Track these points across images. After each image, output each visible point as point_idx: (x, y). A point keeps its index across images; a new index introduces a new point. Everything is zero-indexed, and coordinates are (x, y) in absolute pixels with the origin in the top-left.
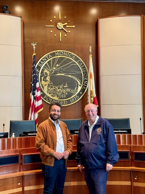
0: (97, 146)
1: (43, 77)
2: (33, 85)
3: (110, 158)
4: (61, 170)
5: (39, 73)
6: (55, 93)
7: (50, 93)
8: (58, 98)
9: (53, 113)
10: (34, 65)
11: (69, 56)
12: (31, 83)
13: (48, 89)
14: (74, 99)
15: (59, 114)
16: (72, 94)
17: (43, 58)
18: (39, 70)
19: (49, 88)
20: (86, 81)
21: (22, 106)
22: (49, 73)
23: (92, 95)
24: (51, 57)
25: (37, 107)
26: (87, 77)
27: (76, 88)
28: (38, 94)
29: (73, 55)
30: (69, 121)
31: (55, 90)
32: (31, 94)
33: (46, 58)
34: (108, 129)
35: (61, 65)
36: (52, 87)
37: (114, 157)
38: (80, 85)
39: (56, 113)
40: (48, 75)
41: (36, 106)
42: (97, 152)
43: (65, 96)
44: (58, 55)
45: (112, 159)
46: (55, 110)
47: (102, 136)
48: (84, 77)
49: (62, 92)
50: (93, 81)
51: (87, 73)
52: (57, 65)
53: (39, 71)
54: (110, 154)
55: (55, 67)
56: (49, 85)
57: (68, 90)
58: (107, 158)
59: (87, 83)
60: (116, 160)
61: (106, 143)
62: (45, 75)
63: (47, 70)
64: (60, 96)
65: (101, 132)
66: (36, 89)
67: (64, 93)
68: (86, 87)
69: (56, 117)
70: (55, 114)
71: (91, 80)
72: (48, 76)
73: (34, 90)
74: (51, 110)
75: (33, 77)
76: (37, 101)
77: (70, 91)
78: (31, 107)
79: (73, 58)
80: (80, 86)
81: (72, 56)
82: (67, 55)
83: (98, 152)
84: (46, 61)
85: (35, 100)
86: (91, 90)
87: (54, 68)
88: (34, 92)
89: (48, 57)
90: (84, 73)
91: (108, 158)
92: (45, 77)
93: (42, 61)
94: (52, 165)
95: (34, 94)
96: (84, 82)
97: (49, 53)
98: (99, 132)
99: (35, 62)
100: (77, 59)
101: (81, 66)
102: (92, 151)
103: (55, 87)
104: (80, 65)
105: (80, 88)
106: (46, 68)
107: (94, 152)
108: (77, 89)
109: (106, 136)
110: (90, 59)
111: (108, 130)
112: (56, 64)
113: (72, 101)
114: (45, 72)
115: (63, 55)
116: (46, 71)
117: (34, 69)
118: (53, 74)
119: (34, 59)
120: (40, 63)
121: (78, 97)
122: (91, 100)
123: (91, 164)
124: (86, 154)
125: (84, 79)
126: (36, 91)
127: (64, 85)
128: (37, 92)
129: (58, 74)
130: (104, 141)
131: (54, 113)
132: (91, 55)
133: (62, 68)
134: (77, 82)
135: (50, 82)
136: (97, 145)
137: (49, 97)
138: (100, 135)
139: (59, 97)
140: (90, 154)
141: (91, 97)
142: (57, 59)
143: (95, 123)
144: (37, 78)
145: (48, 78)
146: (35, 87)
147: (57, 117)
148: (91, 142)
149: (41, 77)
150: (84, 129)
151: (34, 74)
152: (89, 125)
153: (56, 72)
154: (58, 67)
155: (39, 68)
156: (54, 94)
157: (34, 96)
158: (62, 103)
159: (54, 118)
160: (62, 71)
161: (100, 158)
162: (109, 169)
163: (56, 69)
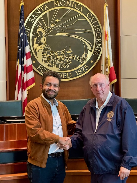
0: (106, 140)
1: (36, 39)
2: (20, 49)
3: (126, 158)
4: (56, 175)
5: (30, 32)
6: (54, 62)
7: (46, 62)
8: (58, 69)
9: (46, 88)
10: (22, 20)
11: (74, 8)
12: (18, 47)
13: (43, 56)
14: (82, 70)
15: (57, 89)
16: (79, 63)
17: (36, 11)
18: (30, 28)
19: (45, 55)
20: (100, 43)
21: (5, 80)
22: (45, 33)
23: (107, 65)
24: (47, 9)
25: (27, 82)
26: (101, 38)
27: (84, 55)
28: (28, 62)
29: (81, 6)
30: (71, 101)
31: (53, 56)
32: (18, 63)
33: (41, 11)
34: (125, 113)
35: (63, 21)
36: (49, 53)
37: (132, 157)
38: (91, 49)
39: (52, 88)
40: (44, 34)
41: (25, 81)
42: (106, 149)
43: (68, 66)
44: (57, 6)
45: (129, 160)
46: (50, 83)
47: (114, 125)
48: (96, 38)
49: (63, 59)
50: (109, 44)
51: (101, 32)
52: (57, 21)
53: (30, 30)
54: (126, 151)
55: (54, 23)
56: (44, 50)
57: (73, 57)
58: (122, 158)
59: (101, 46)
60: (135, 162)
61: (121, 135)
62: (39, 36)
63: (42, 29)
64: (61, 66)
65: (113, 118)
66: (25, 55)
67: (67, 61)
68: (99, 52)
69: (52, 94)
70: (50, 90)
71: (106, 42)
72: (44, 37)
73: (22, 57)
74: (45, 83)
75: (21, 37)
76: (26, 73)
77: (76, 58)
78: (18, 82)
79: (80, 10)
80: (91, 51)
81: (78, 7)
82: (71, 5)
83: (108, 148)
84: (40, 14)
85: (23, 72)
86: (107, 57)
87: (53, 25)
88: (22, 60)
89: (44, 8)
90: (96, 31)
91: (124, 158)
92: (39, 39)
93: (34, 14)
94: (44, 166)
95: (22, 63)
96: (96, 46)
97: (45, 3)
98: (110, 117)
99: (23, 15)
100: (85, 11)
101: (93, 21)
102: (98, 147)
103: (53, 53)
104: (90, 20)
105: (90, 54)
106: (40, 25)
107: (100, 149)
108: (86, 55)
109: (120, 124)
110: (105, 11)
111: (123, 114)
112: (56, 19)
113: (78, 73)
114: (39, 31)
115: (65, 6)
116: (40, 29)
117: (21, 26)
118: (50, 34)
119: (21, 11)
120: (31, 17)
121: (87, 68)
122: (107, 72)
123: (97, 167)
124: (89, 152)
125: (96, 41)
126: (25, 58)
127: (67, 49)
128: (27, 59)
129: (58, 34)
130: (117, 132)
131: (49, 87)
132: (107, 5)
133: (64, 25)
134: (86, 45)
135: (46, 46)
136: (107, 138)
137: (45, 68)
138: (112, 122)
139: (59, 67)
140: (94, 151)
141: (106, 67)
142: (56, 11)
143: (105, 104)
144: (26, 39)
145: (43, 40)
146: (24, 52)
147: (54, 94)
148: (97, 133)
149: (33, 38)
150: (90, 113)
151: (22, 34)
152: (97, 106)
153: (55, 31)
154: (57, 24)
155: (30, 24)
156: (52, 63)
157: (22, 65)
158: (63, 76)
159: (48, 96)
160: (64, 29)
161: (110, 158)
162: (125, 176)
163: (55, 26)
